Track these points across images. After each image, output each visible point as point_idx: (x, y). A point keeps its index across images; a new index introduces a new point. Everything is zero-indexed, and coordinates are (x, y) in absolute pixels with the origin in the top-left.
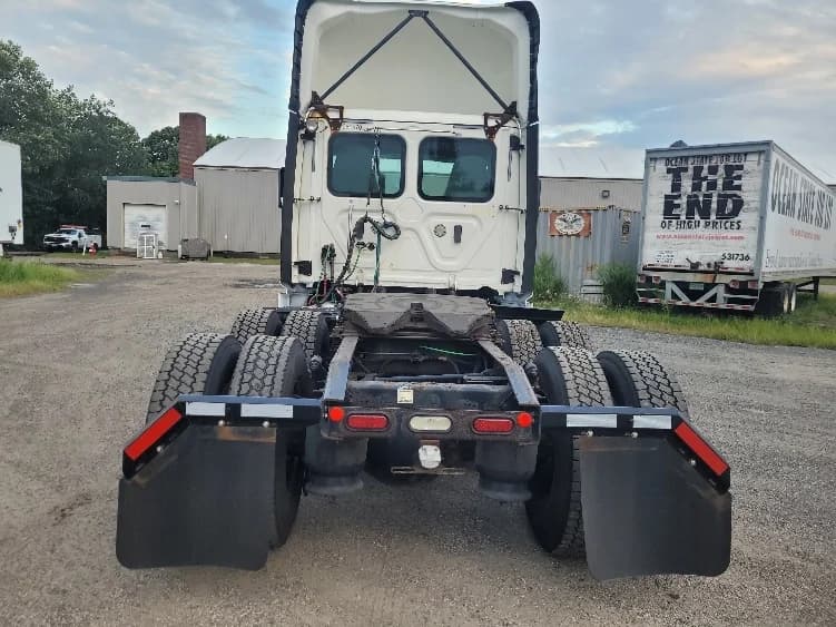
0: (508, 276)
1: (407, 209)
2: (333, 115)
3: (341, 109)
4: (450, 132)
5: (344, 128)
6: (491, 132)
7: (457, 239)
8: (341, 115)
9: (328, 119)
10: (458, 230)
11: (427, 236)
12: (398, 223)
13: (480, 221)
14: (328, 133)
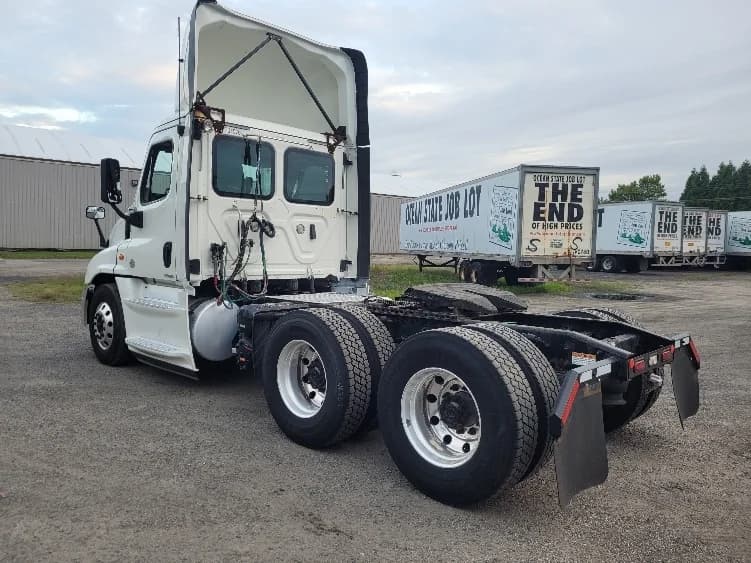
0: (344, 265)
1: (277, 209)
2: (216, 117)
3: (222, 112)
4: (305, 146)
5: (226, 131)
6: (331, 148)
7: (313, 236)
8: (223, 118)
9: (211, 119)
10: (312, 227)
11: (292, 234)
12: (272, 222)
13: (325, 220)
14: (213, 134)
